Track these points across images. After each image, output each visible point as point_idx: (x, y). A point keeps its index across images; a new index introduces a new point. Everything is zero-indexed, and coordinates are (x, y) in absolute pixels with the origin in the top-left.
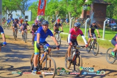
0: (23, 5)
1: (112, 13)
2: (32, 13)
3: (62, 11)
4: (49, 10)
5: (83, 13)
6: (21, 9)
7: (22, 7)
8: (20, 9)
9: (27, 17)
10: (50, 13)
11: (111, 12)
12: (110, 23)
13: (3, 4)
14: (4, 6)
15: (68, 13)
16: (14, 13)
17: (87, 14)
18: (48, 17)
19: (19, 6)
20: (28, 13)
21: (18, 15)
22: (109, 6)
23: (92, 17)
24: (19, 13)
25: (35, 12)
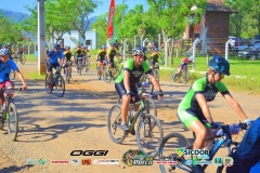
0: (82, 22)
1: (239, 28)
2: (97, 34)
3: (151, 28)
4: (127, 28)
5: (187, 29)
6: (78, 29)
7: (79, 26)
8: (76, 29)
9: (88, 42)
10: (129, 33)
11: (237, 25)
12: (236, 44)
13: (47, 22)
14: (48, 25)
15: (160, 32)
16: (66, 36)
17: (196, 32)
18: (126, 40)
19: (74, 24)
20: (91, 35)
21: (73, 40)
22: (233, 15)
23: (203, 37)
24: (76, 35)
25: (103, 33)
